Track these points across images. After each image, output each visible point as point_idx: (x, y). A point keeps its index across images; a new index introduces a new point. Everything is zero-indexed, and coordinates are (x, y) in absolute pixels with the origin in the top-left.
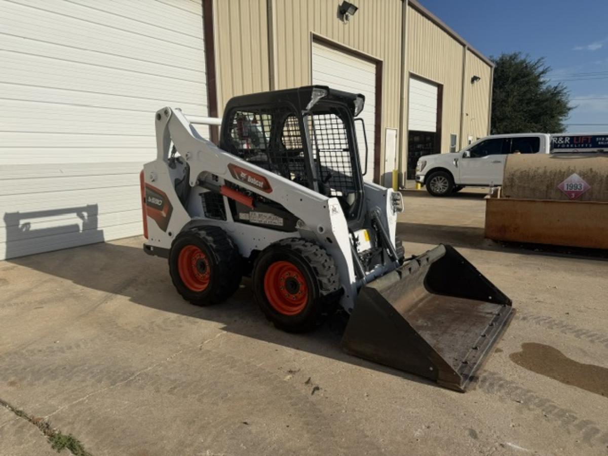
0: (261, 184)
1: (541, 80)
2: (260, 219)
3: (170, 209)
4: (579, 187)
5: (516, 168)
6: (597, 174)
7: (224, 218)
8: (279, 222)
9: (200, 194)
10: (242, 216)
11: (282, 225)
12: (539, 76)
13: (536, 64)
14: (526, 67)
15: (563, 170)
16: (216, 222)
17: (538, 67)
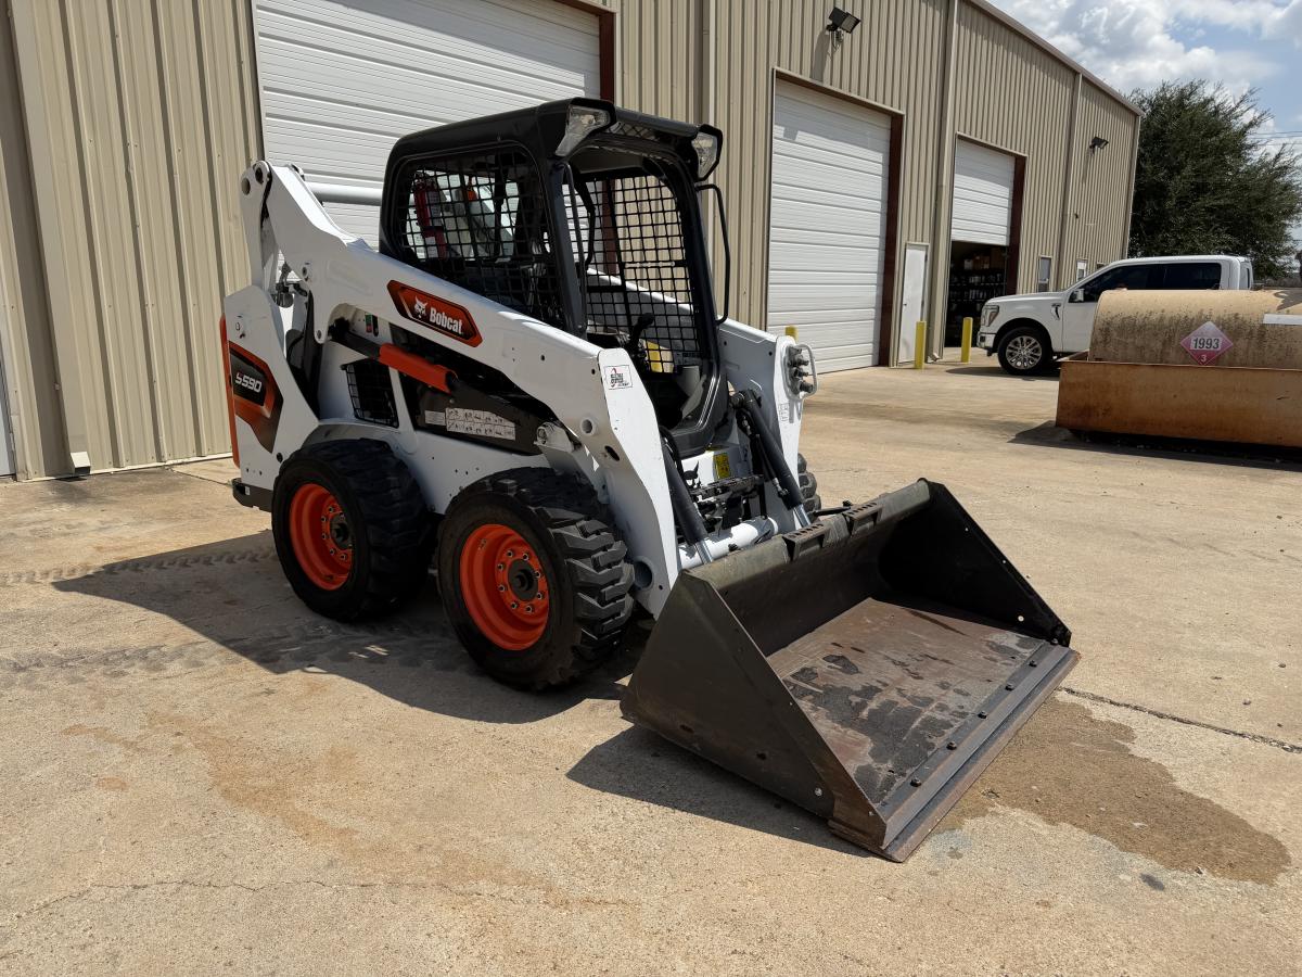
0: (457, 326)
1: (1249, 140)
2: (467, 425)
3: (278, 402)
4: (1214, 344)
5: (1114, 313)
6: (1244, 322)
7: (393, 421)
8: (506, 430)
9: (344, 367)
10: (430, 417)
11: (512, 437)
12: (1243, 133)
13: (1237, 107)
14: (1216, 112)
15: (1190, 317)
16: (379, 432)
17: (1243, 113)
